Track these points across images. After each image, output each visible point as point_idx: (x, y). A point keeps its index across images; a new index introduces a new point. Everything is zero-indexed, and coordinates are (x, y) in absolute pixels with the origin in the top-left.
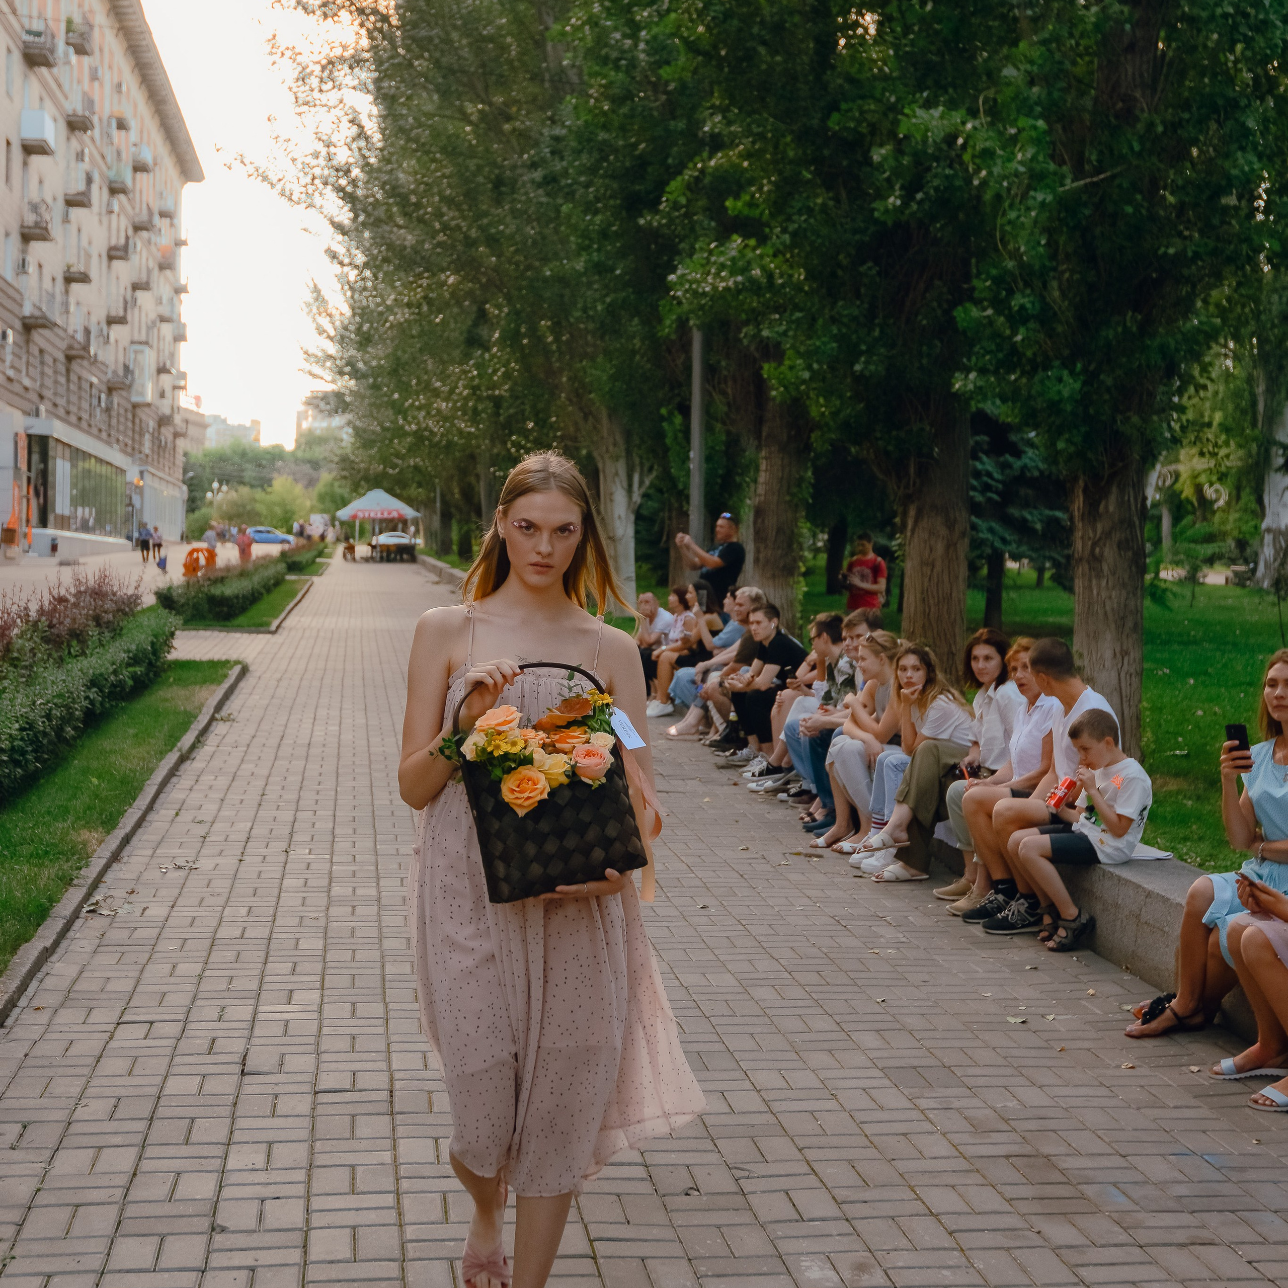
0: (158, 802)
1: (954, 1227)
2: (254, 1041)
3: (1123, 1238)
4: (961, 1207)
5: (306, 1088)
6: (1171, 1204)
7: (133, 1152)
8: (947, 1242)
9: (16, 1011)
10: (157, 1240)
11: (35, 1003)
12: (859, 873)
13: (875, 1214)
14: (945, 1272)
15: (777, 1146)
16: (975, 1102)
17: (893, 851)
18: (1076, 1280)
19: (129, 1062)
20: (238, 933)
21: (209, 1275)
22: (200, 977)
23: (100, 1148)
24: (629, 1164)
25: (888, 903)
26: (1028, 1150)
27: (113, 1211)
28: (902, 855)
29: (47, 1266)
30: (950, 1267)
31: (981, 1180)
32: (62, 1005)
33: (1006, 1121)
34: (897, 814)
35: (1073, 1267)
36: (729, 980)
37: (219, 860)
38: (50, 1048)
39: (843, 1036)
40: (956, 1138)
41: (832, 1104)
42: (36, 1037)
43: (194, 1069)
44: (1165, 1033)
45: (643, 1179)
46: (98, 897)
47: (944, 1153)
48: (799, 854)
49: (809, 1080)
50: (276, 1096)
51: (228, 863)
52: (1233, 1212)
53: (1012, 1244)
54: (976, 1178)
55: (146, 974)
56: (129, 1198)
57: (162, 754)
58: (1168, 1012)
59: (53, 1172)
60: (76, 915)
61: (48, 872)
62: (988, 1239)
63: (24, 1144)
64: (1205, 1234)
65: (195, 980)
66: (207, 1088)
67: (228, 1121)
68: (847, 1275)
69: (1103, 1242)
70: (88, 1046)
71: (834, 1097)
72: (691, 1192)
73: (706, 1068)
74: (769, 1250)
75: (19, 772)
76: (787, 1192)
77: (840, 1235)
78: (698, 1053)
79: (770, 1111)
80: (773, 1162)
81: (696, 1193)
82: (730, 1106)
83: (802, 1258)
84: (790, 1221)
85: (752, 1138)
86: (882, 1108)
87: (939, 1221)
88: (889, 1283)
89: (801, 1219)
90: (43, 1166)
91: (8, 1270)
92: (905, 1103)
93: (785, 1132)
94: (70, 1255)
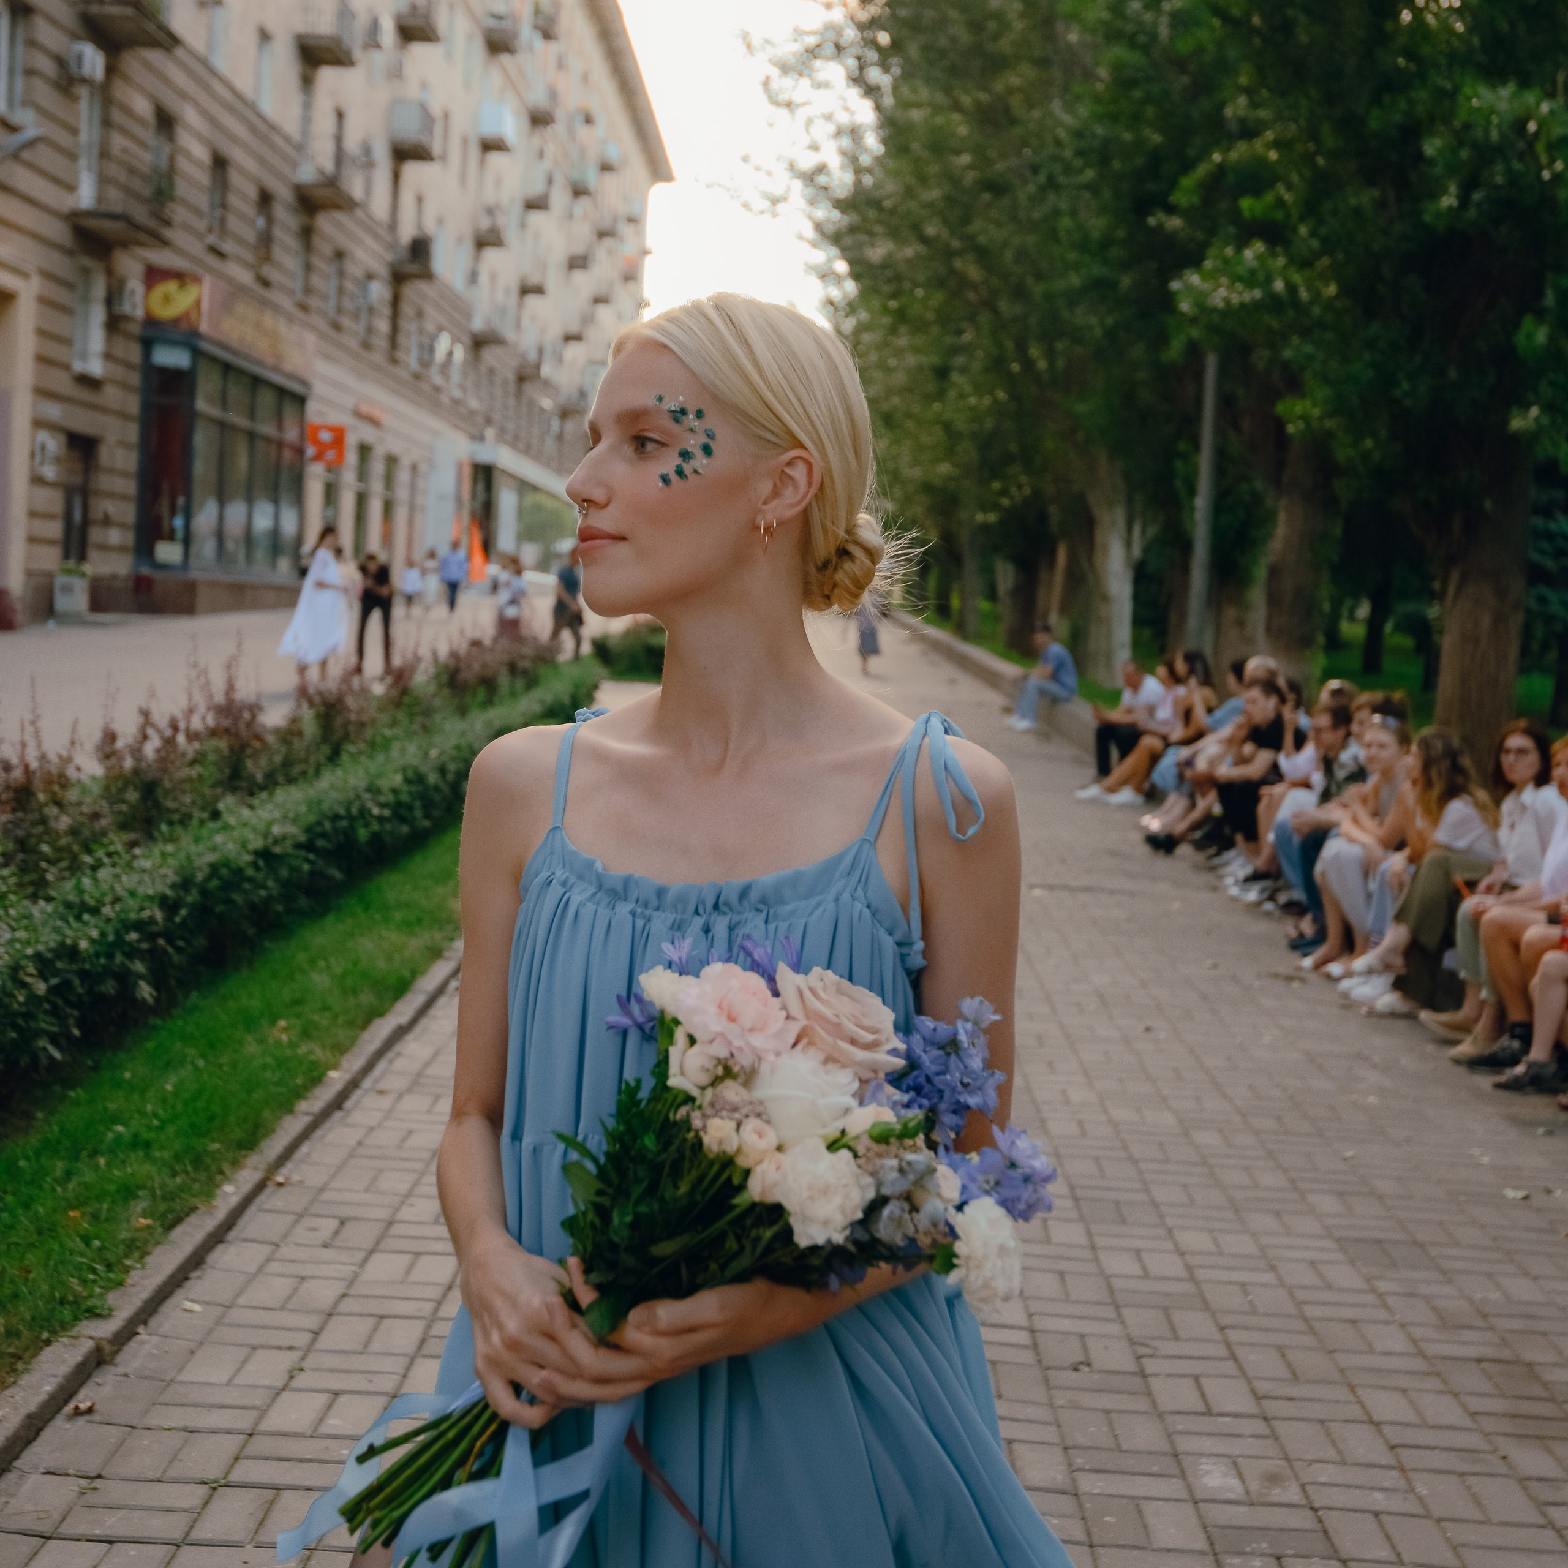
1: (1396, 1441)
4: (1410, 1416)
8: (1386, 1458)
11: (381, 1086)
12: (1347, 1003)
13: (1301, 1415)
14: (1378, 1495)
15: (1194, 1322)
16: (1448, 1290)
18: (1542, 1521)
23: (418, 1254)
24: (1012, 1327)
25: (1378, 1041)
26: (1505, 1354)
27: (416, 1329)
29: (334, 1383)
30: (1384, 1490)
31: (1441, 1386)
33: (1485, 1316)
34: (1395, 935)
35: (1542, 1505)
36: (1169, 1118)
38: (385, 1138)
39: (1296, 1196)
40: (1418, 1332)
41: (1268, 1277)
42: (374, 1124)
45: (1025, 1347)
47: (1398, 1348)
48: (1276, 976)
49: (1245, 1245)
53: (1467, 1468)
54: (1434, 1383)
59: (363, 1277)
61: (416, 943)
62: (1437, 1459)
63: (338, 1242)
68: (1254, 1486)
71: (1273, 1268)
72: (1081, 1367)
73: (1123, 1221)
74: (1165, 1447)
75: (405, 829)
76: (1196, 1378)
77: (1252, 1436)
78: (1117, 1203)
79: (1192, 1279)
80: (1187, 1340)
81: (1086, 1369)
82: (1144, 1269)
83: (1203, 1460)
84: (1196, 1413)
85: (1166, 1311)
86: (1329, 1287)
87: (1380, 1432)
88: (1304, 1502)
89: (1209, 1413)
90: (353, 1268)
91: (295, 1383)
92: (1360, 1284)
93: (1206, 1306)
94: (362, 1372)
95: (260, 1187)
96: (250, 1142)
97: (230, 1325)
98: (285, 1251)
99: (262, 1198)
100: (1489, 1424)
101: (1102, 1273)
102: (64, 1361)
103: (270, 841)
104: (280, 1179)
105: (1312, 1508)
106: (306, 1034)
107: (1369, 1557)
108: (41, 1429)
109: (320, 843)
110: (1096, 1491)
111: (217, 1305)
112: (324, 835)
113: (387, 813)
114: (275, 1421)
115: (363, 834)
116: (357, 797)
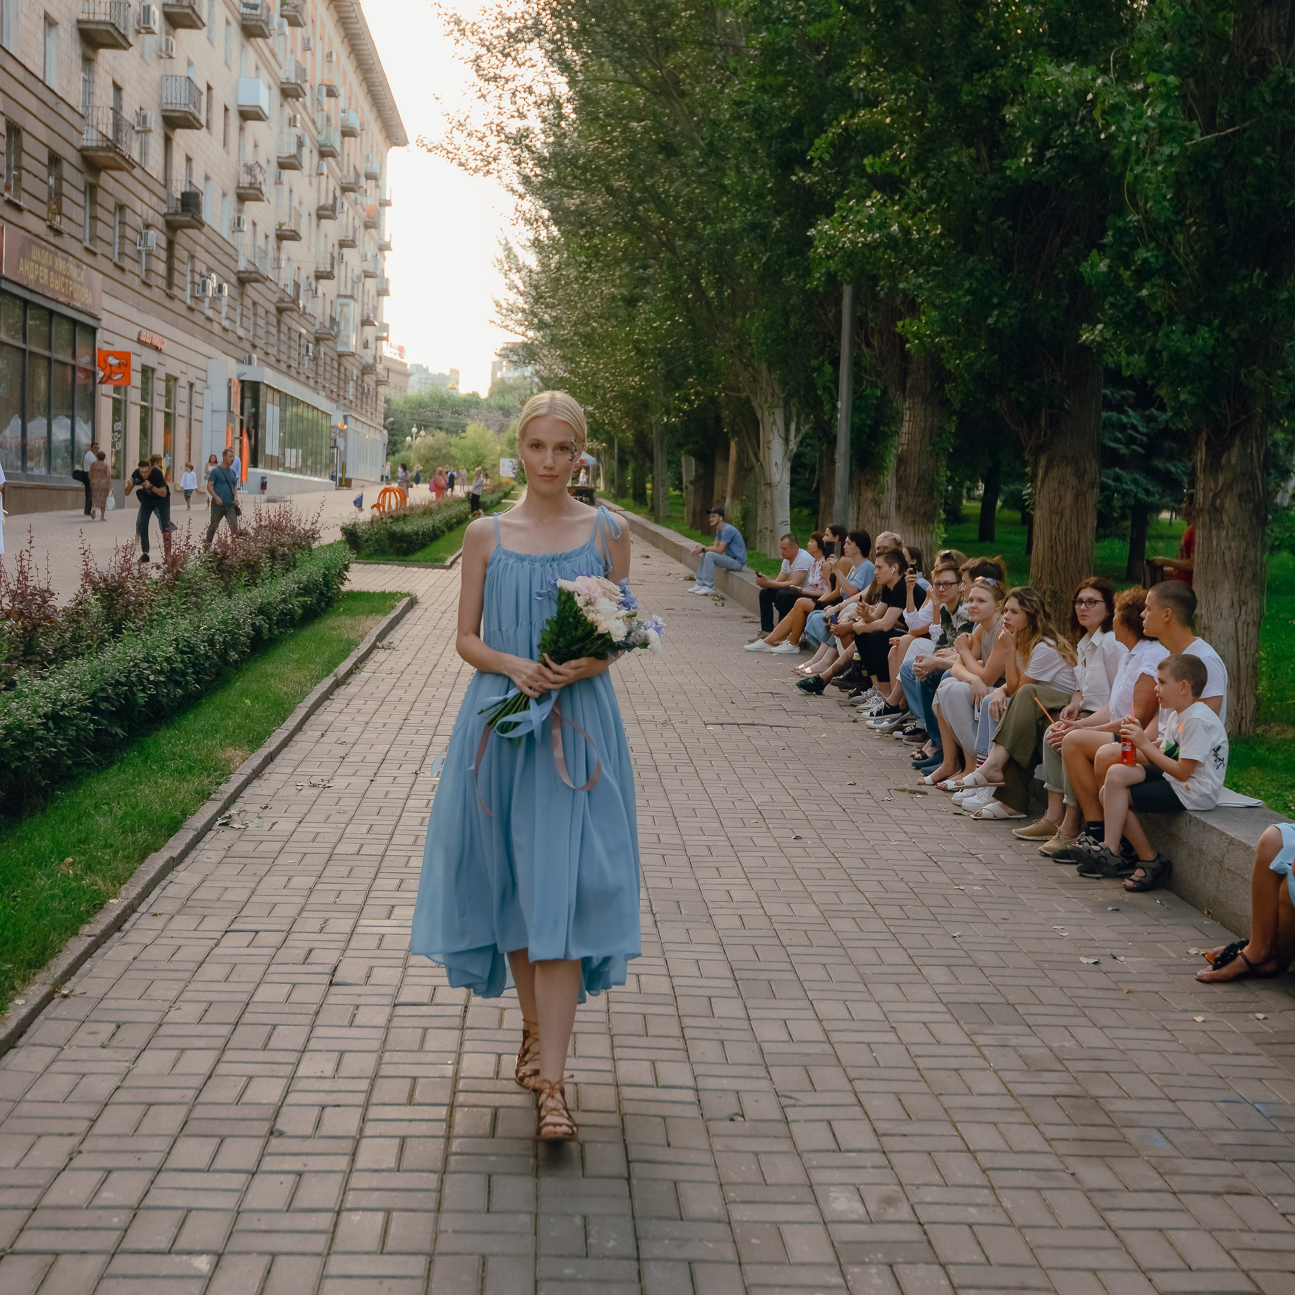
0: (309, 723)
1: (989, 1165)
2: (349, 953)
3: (1158, 1183)
4: (1001, 1145)
5: (387, 1000)
6: (1213, 1152)
7: (210, 1057)
8: (979, 1179)
9: (136, 916)
10: (216, 1141)
11: (154, 910)
12: (959, 811)
13: (912, 1148)
14: (972, 1210)
15: (828, 1076)
16: (1033, 1041)
18: (1102, 1224)
19: (228, 968)
20: (355, 849)
21: (258, 1178)
22: (311, 890)
23: (183, 1050)
24: (681, 1088)
25: (983, 840)
26: (1077, 1090)
27: (180, 1113)
29: (108, 1162)
30: (977, 1205)
31: (1025, 1119)
32: (178, 912)
33: (1061, 1060)
34: (996, 754)
35: (1101, 1211)
36: (813, 910)
37: (352, 780)
38: (158, 953)
39: (914, 969)
40: (1006, 1076)
41: (890, 1037)
42: (148, 941)
43: (286, 978)
44: (1236, 979)
45: (691, 1103)
46: (233, 811)
47: (992, 1090)
48: (903, 790)
49: (873, 1012)
50: (357, 1007)
51: (360, 782)
52: (1275, 1162)
53: (1043, 1184)
54: (1020, 1117)
55: (261, 886)
56: (200, 1099)
57: (318, 679)
58: (1240, 958)
59: (135, 1071)
60: (208, 827)
61: (186, 789)
62: (1020, 1179)
63: (114, 1043)
64: (1242, 1184)
65: (306, 893)
66: (294, 998)
67: (307, 1029)
68: (872, 1208)
69: (1137, 1186)
70: (192, 952)
71: (894, 1029)
72: (736, 1118)
73: (774, 996)
74: (802, 1179)
75: (180, 691)
76: (829, 1122)
77: (873, 1167)
78: (769, 982)
79: (828, 1041)
80: (822, 1091)
81: (740, 1119)
82: (790, 1034)
83: (832, 1189)
84: (827, 1151)
85: (806, 1067)
86: (938, 1042)
87: (975, 1158)
88: (913, 1218)
89: (838, 1150)
90: (127, 1064)
91: (73, 1164)
92: (963, 1039)
93: (839, 1062)
94: (133, 1152)
95: (48, 999)
96: (39, 962)
97: (19, 1117)
98: (68, 1053)
99: (49, 1008)
100: (1062, 1148)
101: (755, 1039)
103: (58, 705)
104: (65, 992)
105: (920, 1223)
106: (89, 868)
107: (963, 1260)
109: (103, 706)
110: (745, 1219)
111: (7, 1100)
112: (106, 699)
113: (162, 678)
114: (55, 1197)
115: (141, 698)
116: (136, 665)
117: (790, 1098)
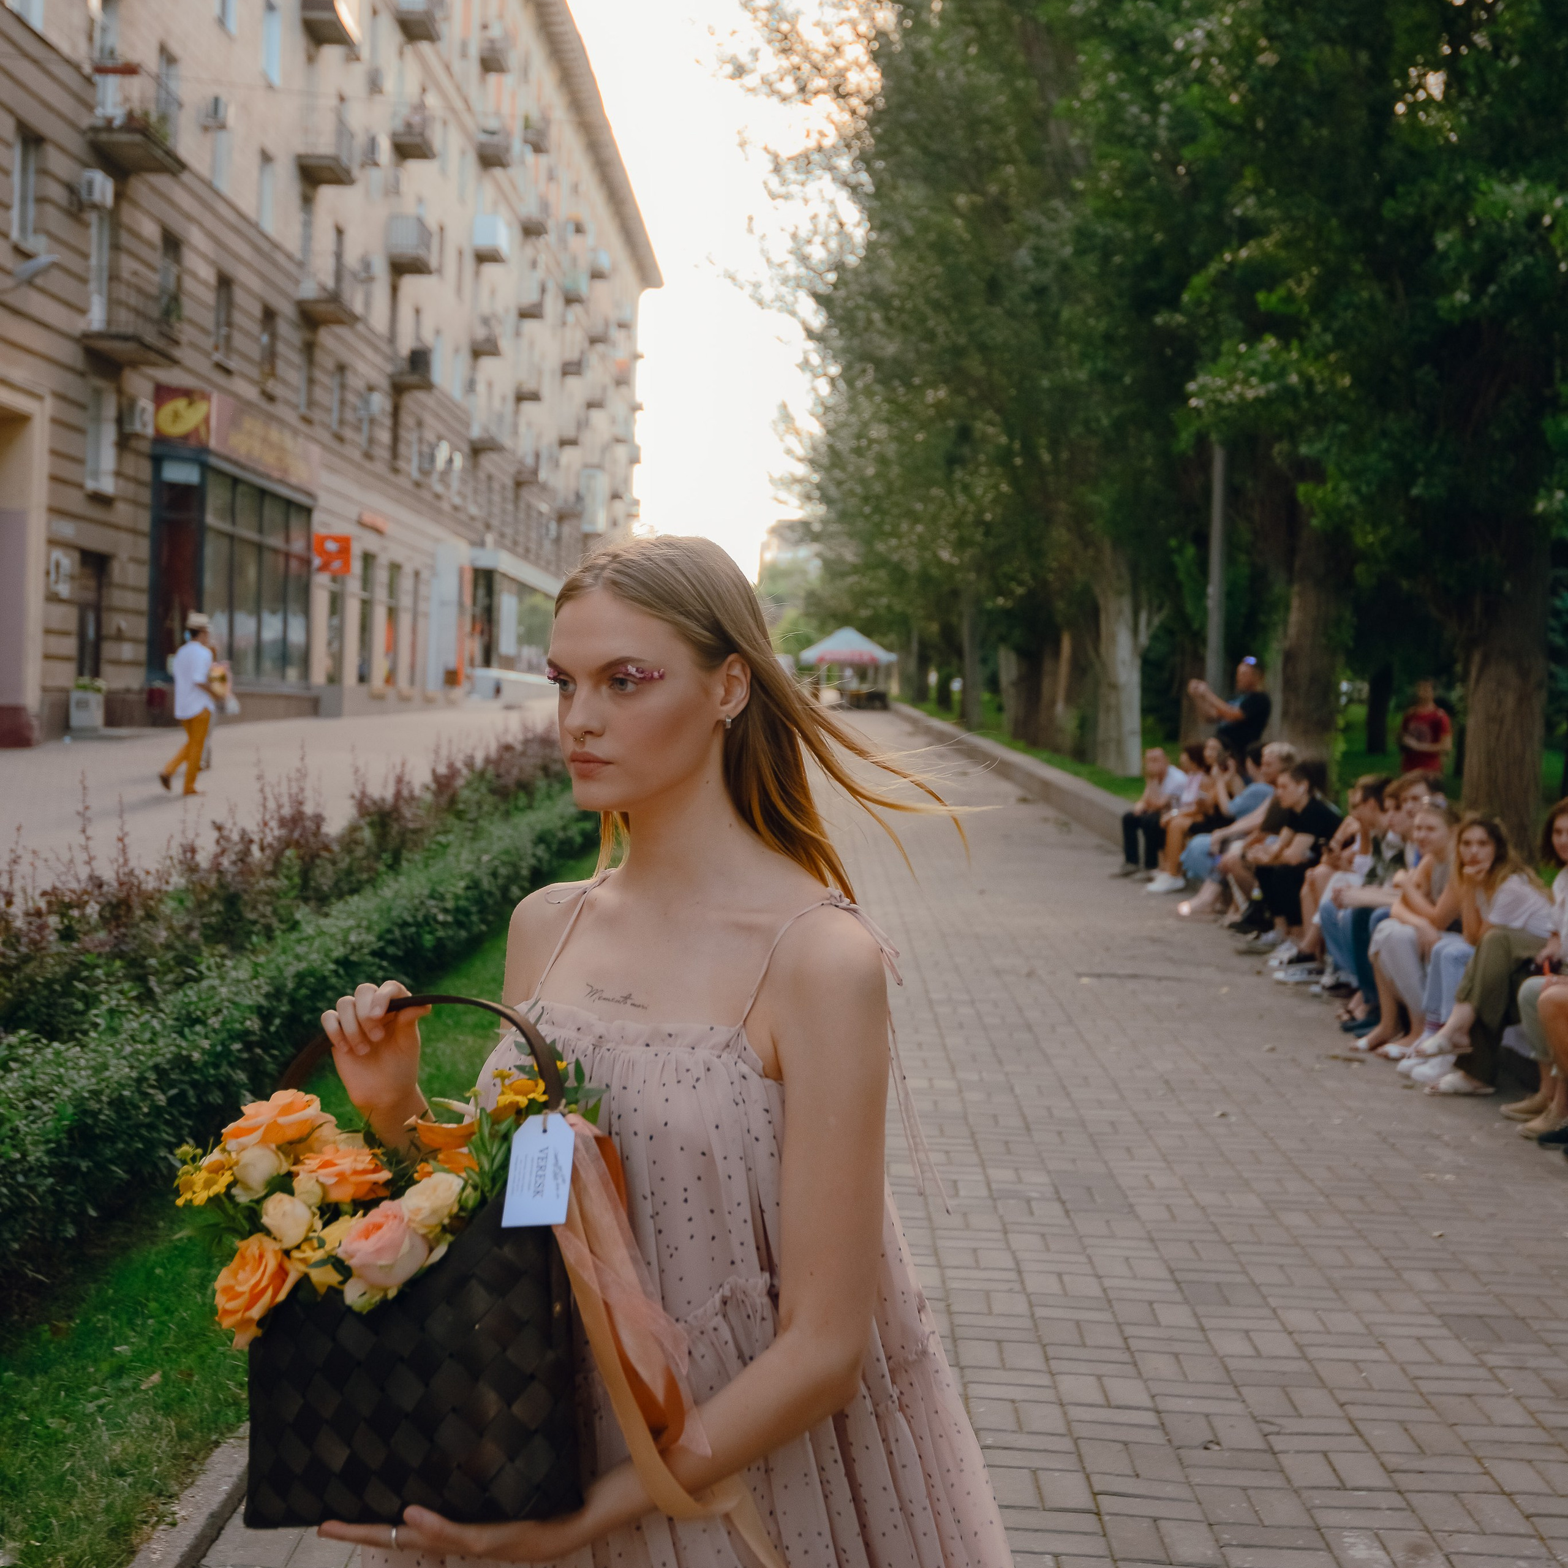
1: (1532, 1510)
4: (1540, 1486)
8: (1523, 1528)
12: (1408, 1082)
13: (1433, 1487)
14: (1522, 1563)
15: (1312, 1399)
16: (1556, 1362)
17: (1451, 1058)
24: (1138, 1408)
25: (1445, 1120)
28: (1462, 1063)
30: (1527, 1558)
31: (1564, 1456)
34: (1457, 1015)
36: (1254, 1201)
39: (1391, 1274)
40: (1533, 1404)
41: (1378, 1354)
45: (1154, 1427)
47: (1517, 1421)
48: (1335, 1057)
49: (1350, 1323)
54: (1558, 1454)
68: (1400, 1557)
71: (1382, 1345)
72: (1210, 1445)
73: (1227, 1303)
74: (1305, 1520)
75: (463, 934)
76: (1325, 1454)
77: (1390, 1509)
78: (1218, 1284)
79: (1305, 1357)
80: (1310, 1417)
81: (1217, 1448)
82: (1256, 1348)
83: (1345, 1533)
84: (1330, 1488)
85: (1283, 1388)
86: (1440, 1362)
87: (1513, 1501)
89: (1343, 1487)
92: (1469, 1358)
93: (1322, 1383)
101: (1215, 1354)
102: (235, 1462)
103: (349, 947)
108: (222, 1528)
109: (391, 950)
110: (1247, 1565)
112: (392, 942)
113: (449, 919)
115: (428, 940)
116: (422, 903)
117: (1271, 1424)
